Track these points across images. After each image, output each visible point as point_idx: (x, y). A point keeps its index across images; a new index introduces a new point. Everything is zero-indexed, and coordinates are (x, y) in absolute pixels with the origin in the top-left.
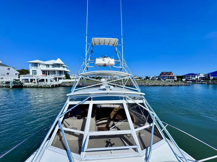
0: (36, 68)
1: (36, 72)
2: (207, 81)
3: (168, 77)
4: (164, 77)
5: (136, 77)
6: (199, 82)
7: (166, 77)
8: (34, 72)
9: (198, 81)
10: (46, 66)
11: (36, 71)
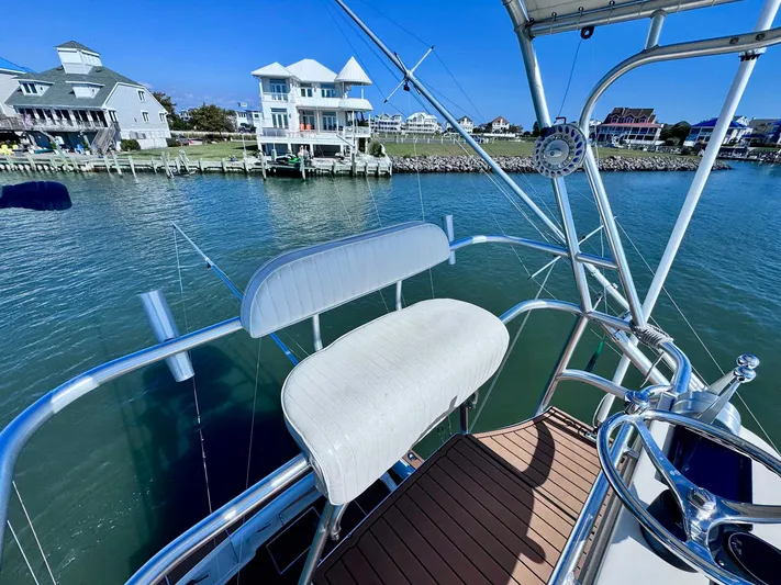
0: (280, 99)
1: (285, 117)
2: (767, 149)
3: (635, 130)
4: (619, 128)
5: (501, 125)
6: (739, 156)
7: (627, 129)
8: (280, 116)
9: (738, 151)
10: (299, 90)
11: (285, 110)
